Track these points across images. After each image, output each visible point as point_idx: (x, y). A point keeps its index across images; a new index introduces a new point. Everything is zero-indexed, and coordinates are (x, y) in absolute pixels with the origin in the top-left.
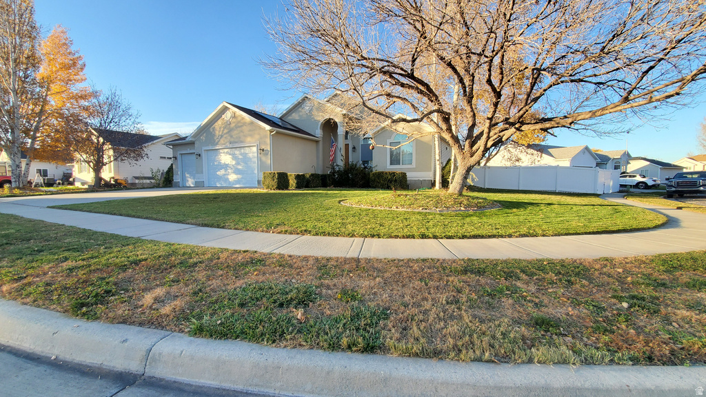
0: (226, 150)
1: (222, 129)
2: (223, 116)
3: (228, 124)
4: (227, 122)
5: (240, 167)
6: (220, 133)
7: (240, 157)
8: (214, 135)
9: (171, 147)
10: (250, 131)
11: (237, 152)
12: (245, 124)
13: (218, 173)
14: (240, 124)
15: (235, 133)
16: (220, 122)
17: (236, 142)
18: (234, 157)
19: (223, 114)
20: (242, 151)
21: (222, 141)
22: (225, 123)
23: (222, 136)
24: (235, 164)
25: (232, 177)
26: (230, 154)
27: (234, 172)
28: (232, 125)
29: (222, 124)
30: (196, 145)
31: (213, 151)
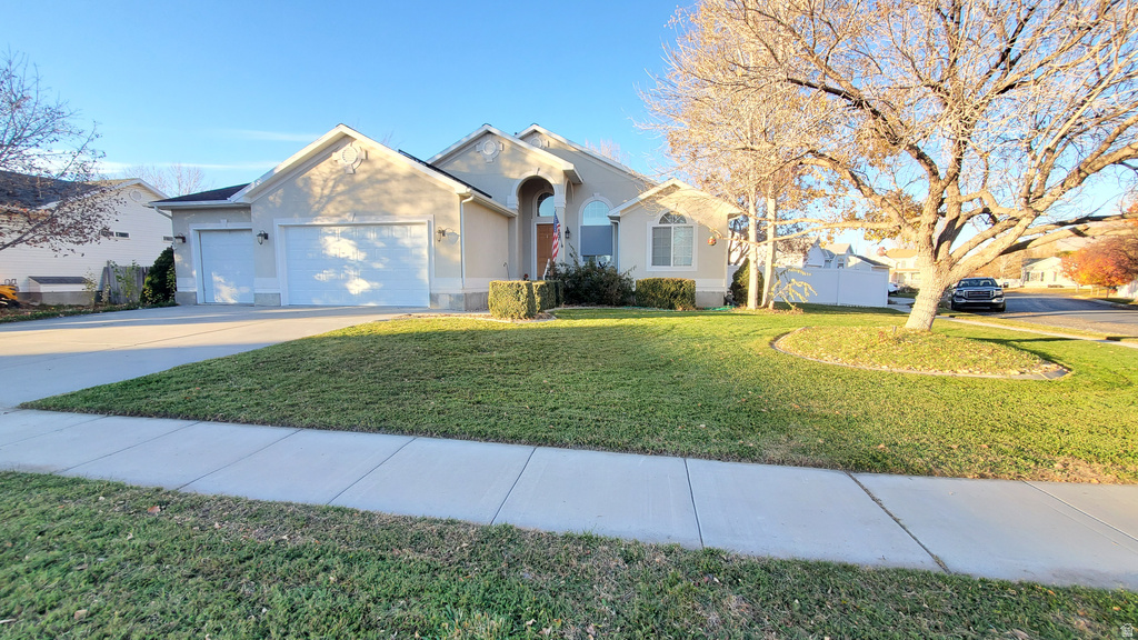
0: (339, 230)
1: (331, 184)
2: (335, 156)
3: (346, 175)
4: (345, 169)
5: (378, 266)
6: (326, 192)
7: (380, 245)
8: (309, 195)
9: (169, 213)
10: (408, 191)
11: (372, 235)
12: (394, 177)
13: (317, 277)
14: (380, 177)
15: (367, 194)
16: (324, 168)
17: (371, 214)
18: (361, 244)
19: (336, 151)
20: (385, 232)
21: (331, 209)
22: (338, 171)
23: (330, 199)
24: (366, 258)
25: (358, 286)
26: (351, 238)
27: (362, 276)
28: (360, 177)
29: (332, 173)
30: (255, 214)
31: (302, 229)
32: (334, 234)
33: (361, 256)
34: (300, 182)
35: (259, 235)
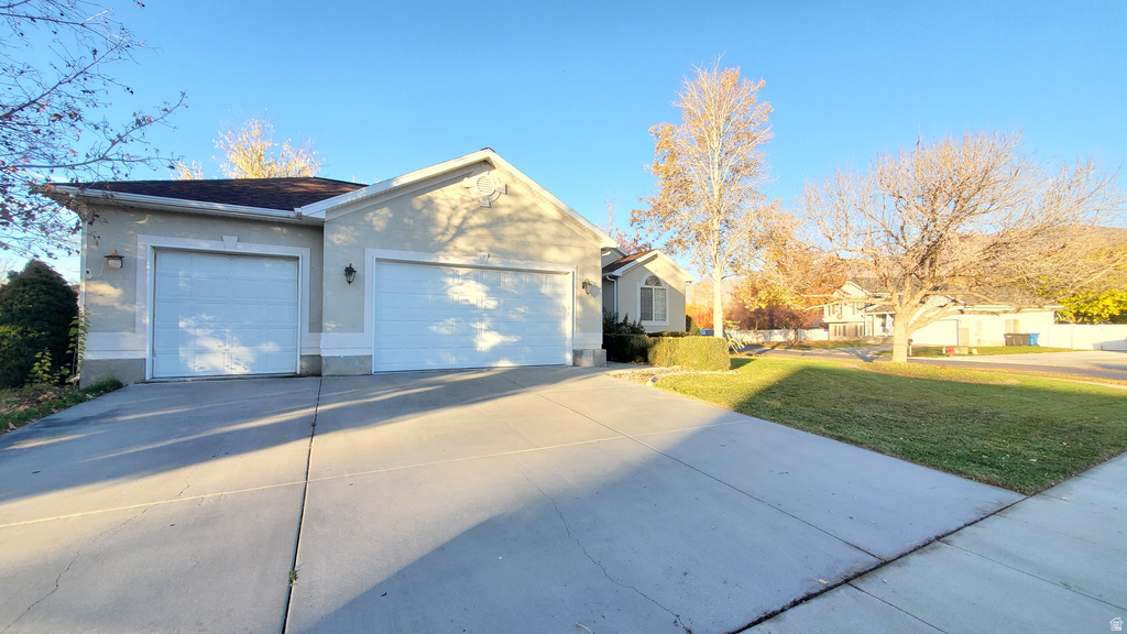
0: (462, 271)
1: (463, 212)
2: (467, 181)
5: (513, 317)
6: (456, 221)
7: (520, 292)
8: (430, 221)
10: (559, 236)
11: (508, 280)
12: (540, 218)
14: (526, 215)
15: (510, 232)
16: (452, 191)
17: (516, 256)
18: (494, 290)
19: (468, 175)
20: (526, 278)
21: (461, 243)
22: (472, 200)
23: (461, 231)
24: (498, 308)
25: (488, 340)
26: (483, 282)
27: (494, 329)
28: (504, 212)
29: (463, 201)
30: (335, 238)
31: (405, 266)
32: (456, 276)
33: (491, 304)
34: (418, 201)
35: (350, 271)
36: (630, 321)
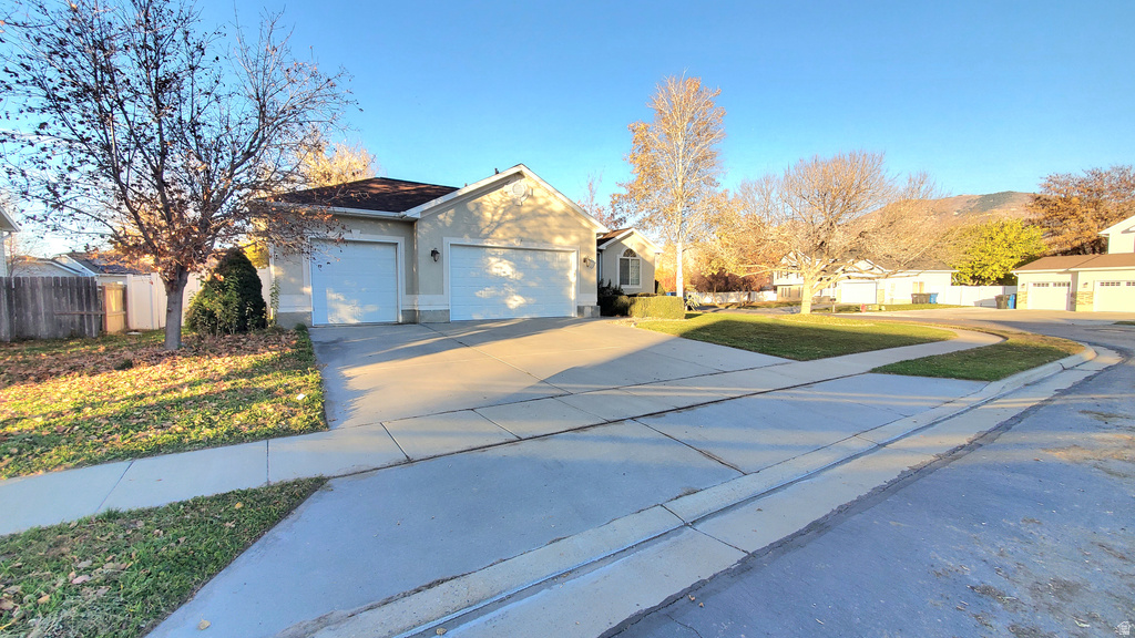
0: (501, 252)
1: (501, 211)
2: (506, 188)
3: (514, 205)
4: (514, 201)
5: (533, 284)
6: (496, 218)
7: (536, 267)
8: (478, 219)
10: (562, 226)
11: (529, 258)
12: (551, 213)
13: (477, 294)
14: (541, 212)
16: (495, 196)
18: (518, 267)
19: (507, 183)
20: (540, 256)
21: (499, 234)
22: (508, 201)
23: (499, 224)
24: (523, 278)
25: (515, 301)
26: (512, 259)
27: (519, 293)
28: (526, 210)
29: (502, 202)
30: (423, 231)
31: (467, 249)
32: (496, 256)
33: (519, 276)
34: (471, 205)
35: (434, 253)
36: (613, 286)
